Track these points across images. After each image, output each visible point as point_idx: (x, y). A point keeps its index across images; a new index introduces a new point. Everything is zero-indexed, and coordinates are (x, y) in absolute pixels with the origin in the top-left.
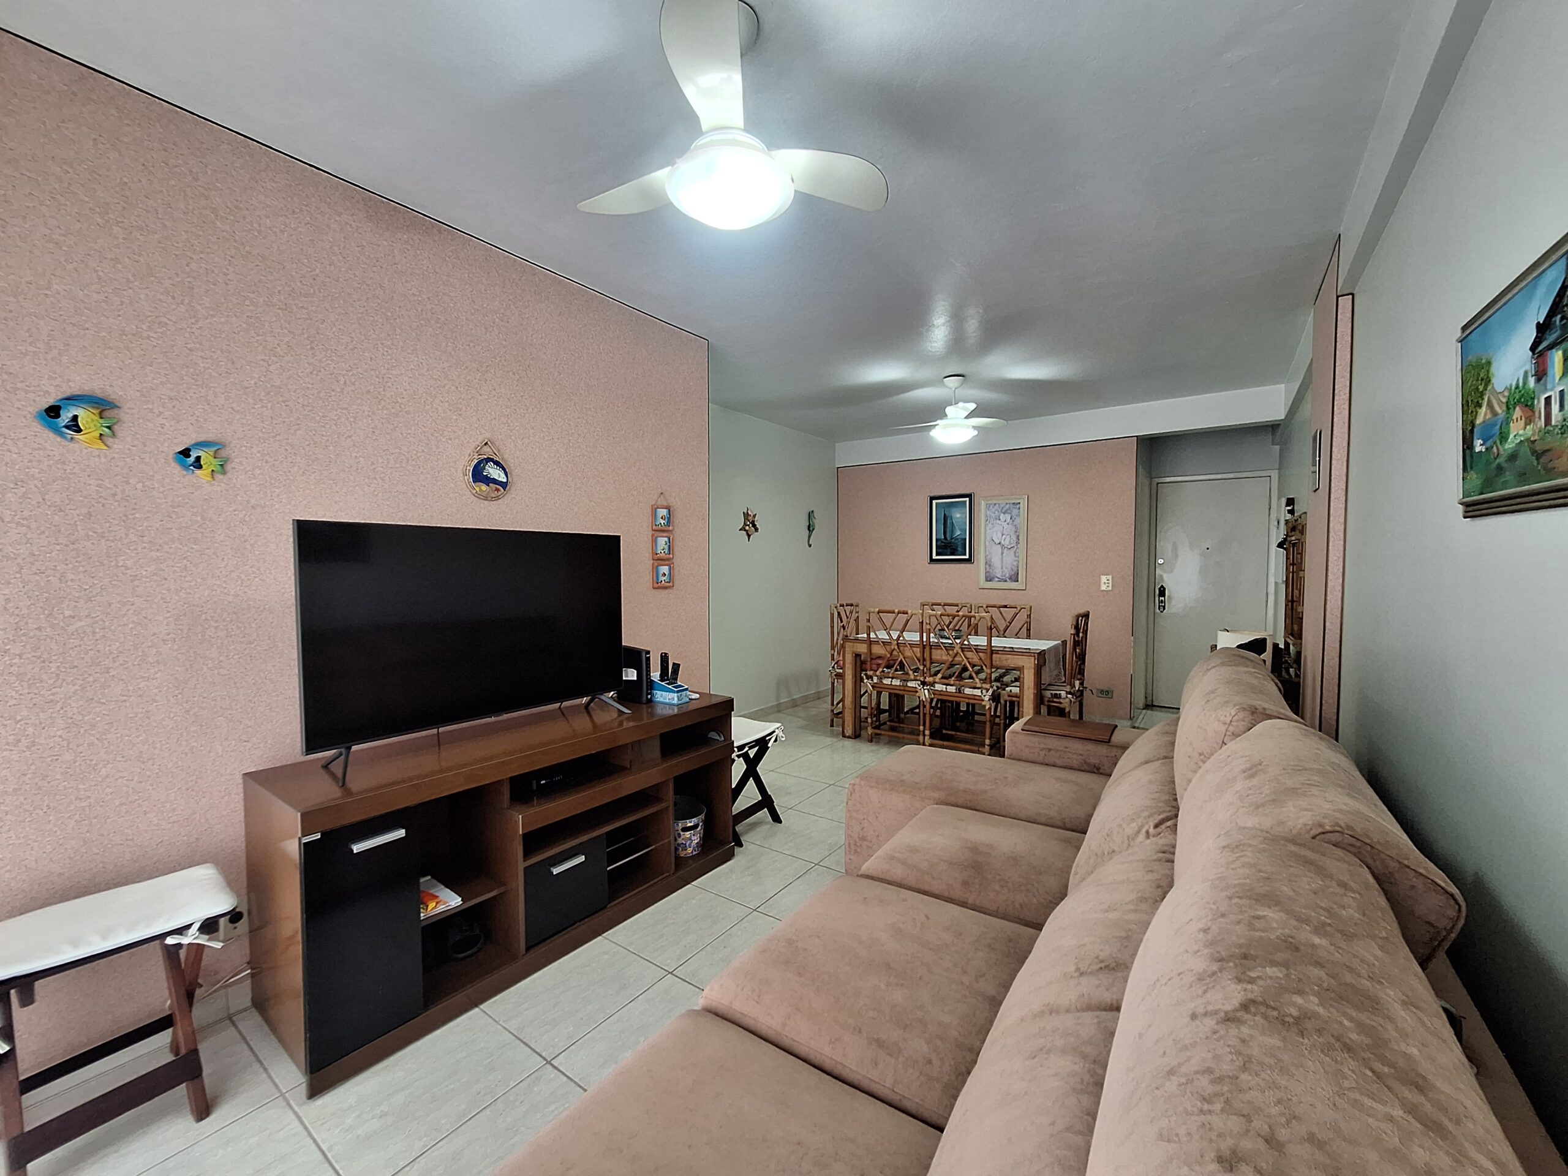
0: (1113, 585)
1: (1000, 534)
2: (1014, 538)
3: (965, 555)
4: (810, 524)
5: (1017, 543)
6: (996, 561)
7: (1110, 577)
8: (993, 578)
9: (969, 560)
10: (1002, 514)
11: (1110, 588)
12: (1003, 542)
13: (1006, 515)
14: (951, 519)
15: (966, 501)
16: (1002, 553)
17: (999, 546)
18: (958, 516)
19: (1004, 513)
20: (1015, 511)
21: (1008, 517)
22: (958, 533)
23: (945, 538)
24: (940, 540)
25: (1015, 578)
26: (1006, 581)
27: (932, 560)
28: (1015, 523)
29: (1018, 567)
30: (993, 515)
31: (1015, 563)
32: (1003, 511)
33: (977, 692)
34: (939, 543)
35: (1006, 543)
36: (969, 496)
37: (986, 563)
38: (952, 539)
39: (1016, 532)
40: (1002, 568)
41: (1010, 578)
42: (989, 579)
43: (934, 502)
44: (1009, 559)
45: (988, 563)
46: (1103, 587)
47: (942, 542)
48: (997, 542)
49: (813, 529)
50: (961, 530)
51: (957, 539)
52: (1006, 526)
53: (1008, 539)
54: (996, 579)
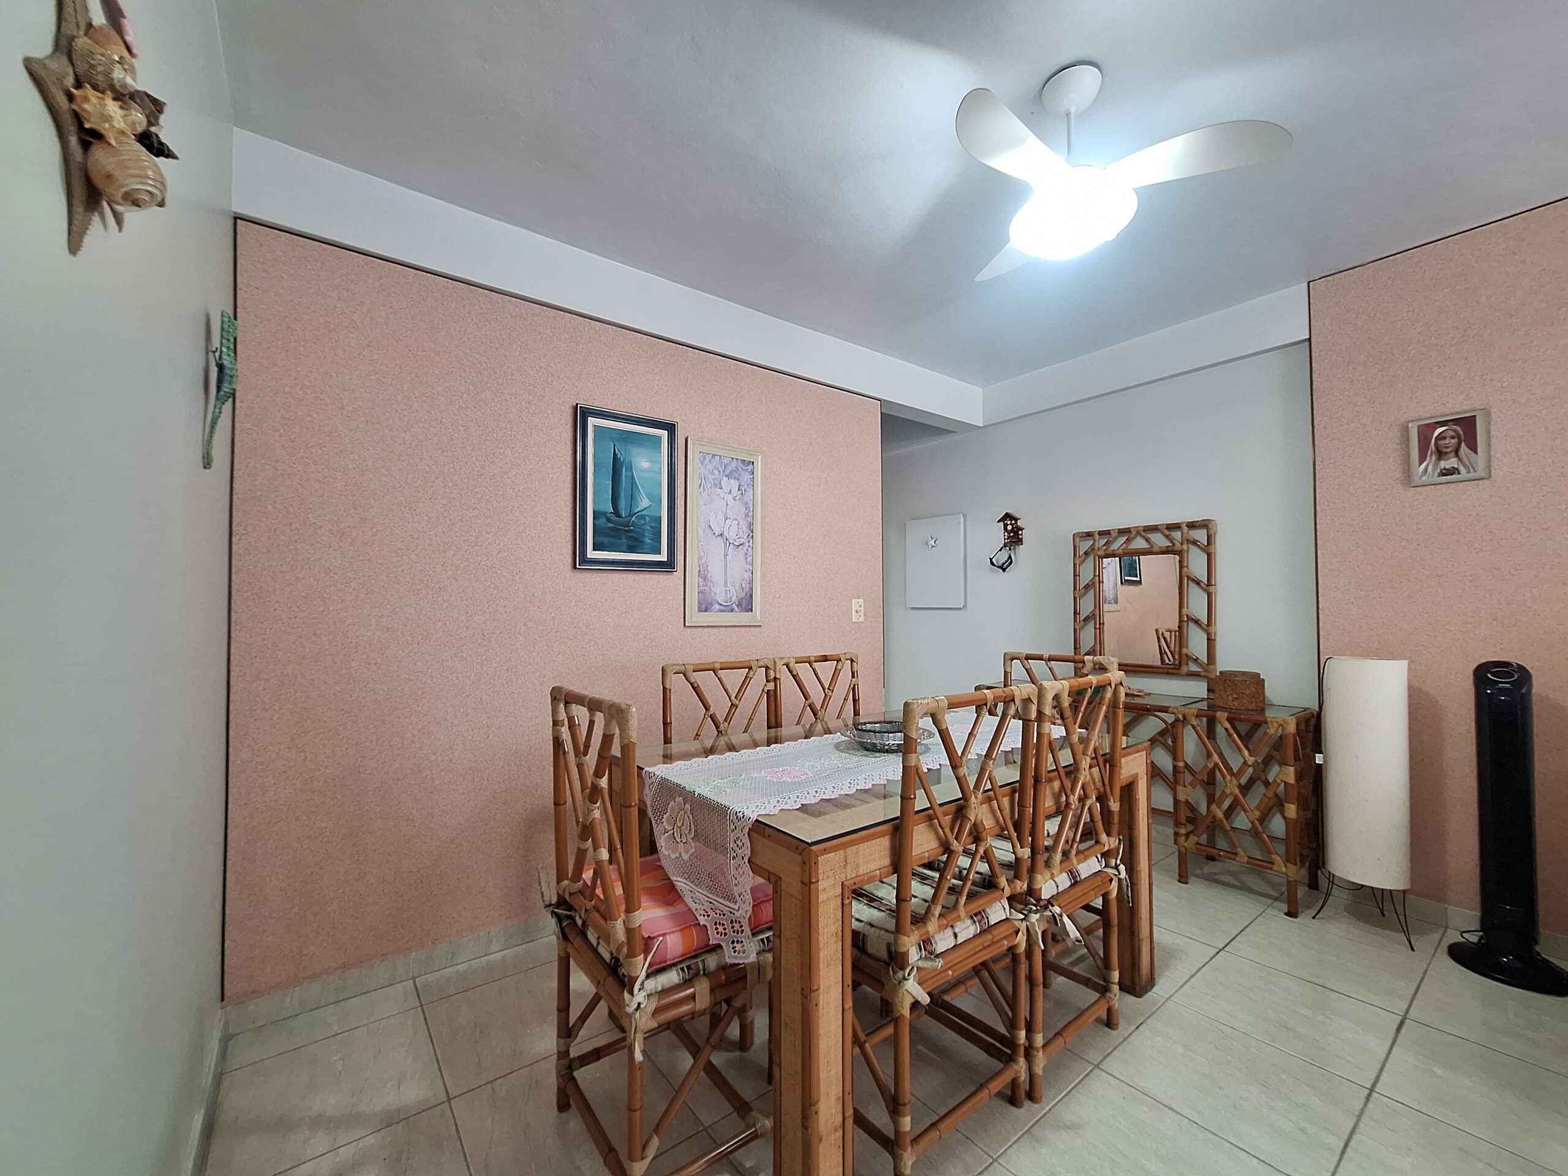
0: (865, 614)
1: (721, 517)
2: (745, 527)
5: (750, 537)
6: (716, 572)
7: (861, 601)
8: (712, 604)
9: (668, 565)
10: (725, 479)
11: (862, 619)
12: (726, 534)
13: (732, 481)
14: (630, 468)
15: (661, 437)
16: (726, 555)
18: (644, 466)
19: (728, 476)
20: (747, 477)
22: (644, 503)
23: (616, 512)
25: (747, 604)
26: (732, 610)
27: (583, 561)
28: (747, 499)
29: (751, 582)
30: (708, 476)
31: (748, 576)
32: (728, 471)
35: (731, 535)
36: (671, 428)
38: (631, 515)
39: (748, 515)
40: (726, 585)
41: (739, 605)
42: (704, 605)
43: (591, 425)
44: (737, 565)
45: (704, 576)
48: (718, 532)
50: (649, 498)
51: (643, 517)
52: (731, 502)
53: (734, 528)
54: (717, 607)
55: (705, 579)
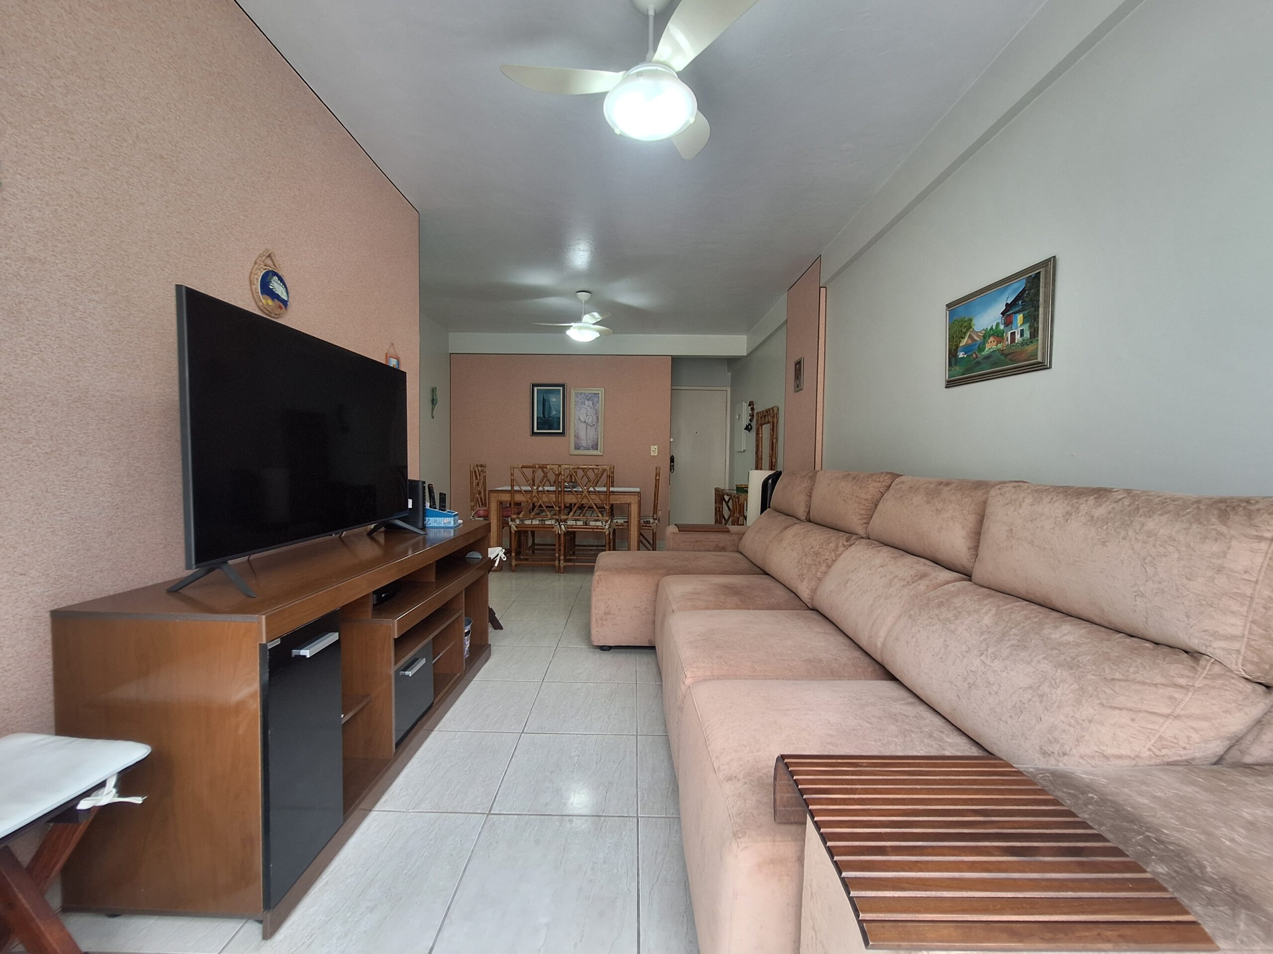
0: (658, 452)
1: (585, 415)
2: (595, 418)
3: (559, 429)
4: (433, 399)
5: (597, 422)
6: (582, 434)
7: (656, 447)
8: (580, 447)
9: (563, 434)
10: (587, 401)
11: (656, 454)
12: (587, 421)
13: (590, 402)
14: (549, 402)
15: (560, 389)
16: (587, 429)
17: (584, 424)
18: (554, 400)
19: (588, 400)
20: (596, 399)
21: (590, 403)
22: (554, 413)
23: (544, 417)
24: (540, 418)
25: (595, 447)
26: (589, 449)
27: (533, 433)
28: (596, 407)
29: (598, 439)
30: (580, 401)
31: (596, 436)
32: (588, 398)
33: (599, 524)
34: (539, 420)
35: (590, 421)
36: (563, 386)
37: (575, 436)
38: (549, 417)
39: (596, 414)
40: (586, 440)
41: (592, 447)
42: (577, 447)
43: (536, 389)
44: (591, 433)
45: (577, 436)
46: (652, 454)
47: (542, 420)
48: (583, 420)
49: (436, 403)
50: (556, 411)
51: (553, 418)
52: (589, 410)
53: (591, 419)
54: (583, 448)
55: (578, 438)
